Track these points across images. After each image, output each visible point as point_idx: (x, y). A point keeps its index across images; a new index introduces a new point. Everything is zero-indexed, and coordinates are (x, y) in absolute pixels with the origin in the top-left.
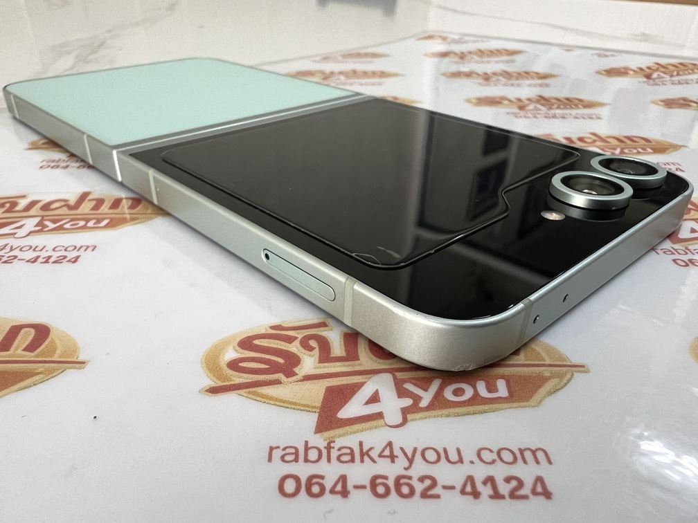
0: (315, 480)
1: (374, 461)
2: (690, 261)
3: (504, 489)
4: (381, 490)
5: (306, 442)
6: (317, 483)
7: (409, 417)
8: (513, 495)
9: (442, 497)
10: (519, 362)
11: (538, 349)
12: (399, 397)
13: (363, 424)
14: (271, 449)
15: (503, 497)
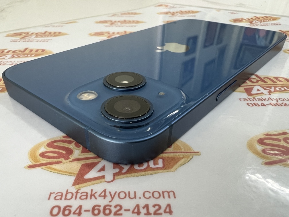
0: (67, 208)
1: (96, 198)
2: (254, 104)
3: (152, 210)
4: (96, 212)
5: (67, 190)
6: (68, 209)
7: (116, 178)
8: (155, 213)
9: (123, 215)
10: (170, 151)
11: (180, 145)
12: (114, 168)
13: (95, 181)
14: (51, 194)
15: (151, 214)
